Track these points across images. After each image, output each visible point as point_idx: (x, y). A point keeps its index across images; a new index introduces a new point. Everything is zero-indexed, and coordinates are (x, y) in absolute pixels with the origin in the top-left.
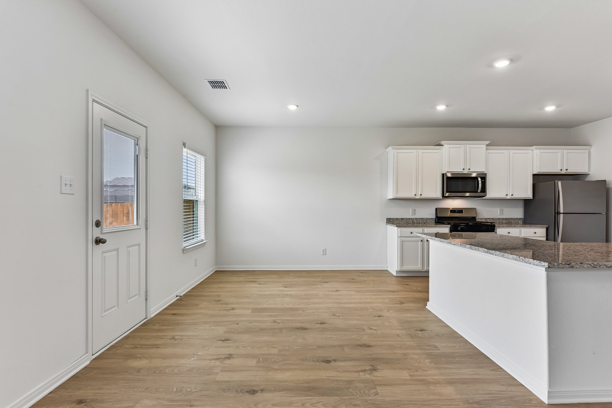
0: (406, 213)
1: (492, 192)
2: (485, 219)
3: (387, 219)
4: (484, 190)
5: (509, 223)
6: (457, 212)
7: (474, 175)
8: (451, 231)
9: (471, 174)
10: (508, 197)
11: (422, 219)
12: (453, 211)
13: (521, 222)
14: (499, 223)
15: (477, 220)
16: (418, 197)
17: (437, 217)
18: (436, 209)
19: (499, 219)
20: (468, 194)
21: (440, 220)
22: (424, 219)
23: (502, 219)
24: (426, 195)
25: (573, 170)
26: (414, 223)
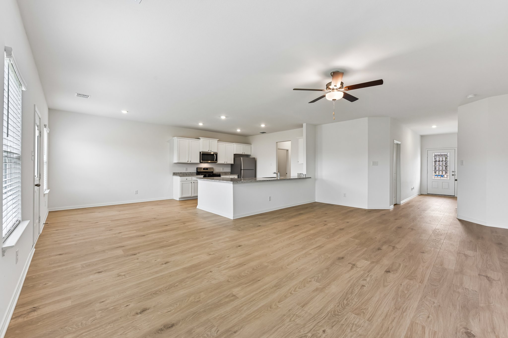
0: (183, 170)
1: (220, 161)
2: (217, 172)
3: (173, 173)
4: (216, 160)
5: (226, 173)
6: (206, 170)
7: (212, 153)
8: (204, 177)
9: (211, 153)
10: (225, 163)
11: (190, 173)
12: (204, 169)
13: (230, 173)
14: (222, 174)
15: (214, 173)
16: (189, 162)
17: (197, 171)
18: (197, 168)
19: (222, 172)
20: (209, 161)
21: (199, 173)
22: (191, 172)
23: (223, 172)
24: (192, 162)
25: (246, 153)
26: (187, 175)
